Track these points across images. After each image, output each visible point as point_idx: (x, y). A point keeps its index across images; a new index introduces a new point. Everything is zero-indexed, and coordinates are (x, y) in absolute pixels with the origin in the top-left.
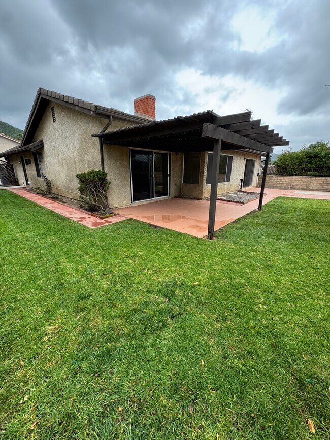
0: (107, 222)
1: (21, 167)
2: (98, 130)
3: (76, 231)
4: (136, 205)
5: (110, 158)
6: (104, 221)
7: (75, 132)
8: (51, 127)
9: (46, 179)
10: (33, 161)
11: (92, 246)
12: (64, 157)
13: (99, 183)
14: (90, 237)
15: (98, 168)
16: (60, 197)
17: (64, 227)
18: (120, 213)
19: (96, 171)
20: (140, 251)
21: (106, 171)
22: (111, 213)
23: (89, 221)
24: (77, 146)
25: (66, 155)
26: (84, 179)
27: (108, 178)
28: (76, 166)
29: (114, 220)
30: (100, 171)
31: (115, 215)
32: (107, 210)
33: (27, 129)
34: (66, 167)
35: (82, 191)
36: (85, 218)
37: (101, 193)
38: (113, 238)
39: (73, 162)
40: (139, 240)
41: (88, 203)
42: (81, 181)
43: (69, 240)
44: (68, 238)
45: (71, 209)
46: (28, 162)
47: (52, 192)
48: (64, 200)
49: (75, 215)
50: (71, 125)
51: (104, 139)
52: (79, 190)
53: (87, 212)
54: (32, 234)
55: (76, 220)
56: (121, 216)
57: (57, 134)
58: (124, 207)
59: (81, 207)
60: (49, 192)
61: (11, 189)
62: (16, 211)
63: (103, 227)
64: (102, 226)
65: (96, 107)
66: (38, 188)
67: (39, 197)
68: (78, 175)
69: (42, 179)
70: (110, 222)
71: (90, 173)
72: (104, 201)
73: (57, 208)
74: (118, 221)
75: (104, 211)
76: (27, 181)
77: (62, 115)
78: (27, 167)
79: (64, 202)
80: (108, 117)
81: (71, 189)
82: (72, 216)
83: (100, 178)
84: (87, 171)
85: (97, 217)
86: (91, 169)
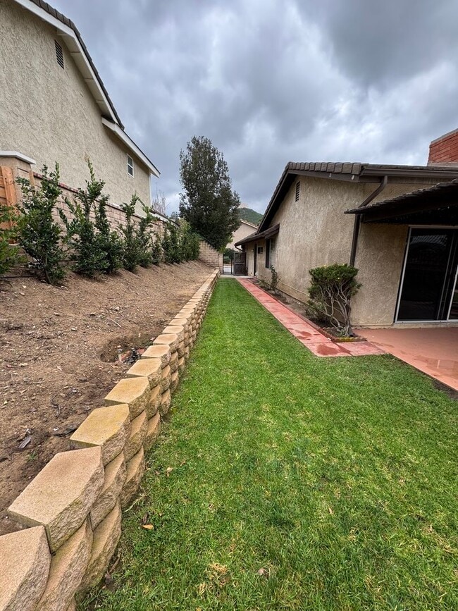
0: (343, 350)
1: (253, 255)
2: (355, 202)
3: (293, 356)
4: (402, 327)
5: (367, 246)
6: (337, 348)
7: (320, 210)
8: (292, 208)
9: (273, 271)
10: (265, 249)
11: (312, 394)
12: (299, 245)
13: (341, 285)
14: (312, 372)
15: (344, 261)
16: (284, 295)
17: (280, 342)
18: (370, 337)
19: (340, 267)
20: (411, 453)
21: (356, 266)
22: (351, 336)
23: (315, 341)
24: (319, 229)
25: (302, 242)
26: (319, 277)
27: (358, 277)
28: (311, 256)
29: (356, 349)
30: (346, 265)
31: (358, 340)
32: (346, 328)
33: (266, 214)
34: (298, 258)
35: (313, 293)
36: (310, 335)
37: (341, 301)
38: (350, 389)
39: (308, 252)
40: (409, 416)
41: (317, 310)
42: (315, 279)
43: (281, 369)
44: (280, 365)
45: (294, 316)
46: (260, 251)
47: (277, 287)
48: (288, 300)
49: (297, 325)
50: (316, 202)
51: (363, 216)
52: (309, 292)
53: (313, 325)
54: (243, 344)
55: (297, 335)
56: (369, 345)
57: (297, 216)
58: (378, 327)
59: (307, 314)
60: (273, 287)
61: (240, 278)
62: (236, 307)
63: (334, 358)
64: (334, 356)
65: (363, 167)
66: (263, 281)
67: (262, 292)
68: (312, 270)
69: (269, 270)
70: (348, 352)
71: (330, 269)
72: (345, 313)
73: (276, 310)
74: (363, 353)
75: (341, 329)
76: (255, 272)
77: (308, 190)
78: (258, 256)
79: (287, 303)
80: (381, 179)
81: (299, 288)
82: (293, 327)
83: (344, 278)
84: (326, 265)
85: (327, 337)
86: (333, 264)
